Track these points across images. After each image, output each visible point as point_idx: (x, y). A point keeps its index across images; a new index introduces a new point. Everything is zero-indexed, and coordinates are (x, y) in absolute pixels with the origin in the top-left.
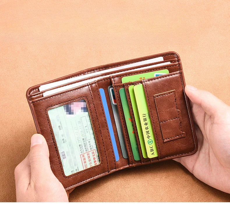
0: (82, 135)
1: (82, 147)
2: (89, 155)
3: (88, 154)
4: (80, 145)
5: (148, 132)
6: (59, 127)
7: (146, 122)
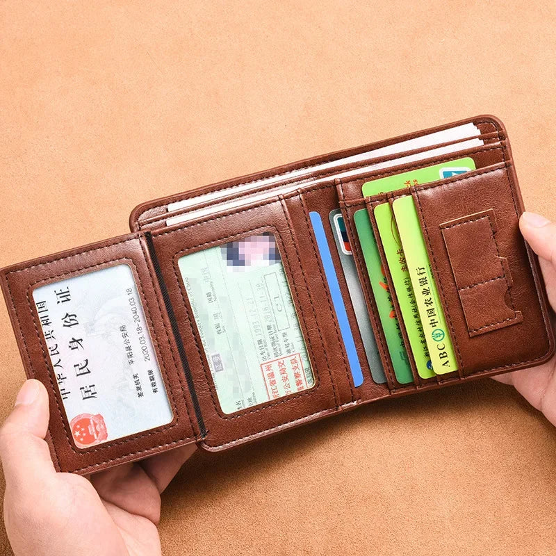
0: (267, 317)
1: (266, 346)
2: (283, 367)
3: (281, 364)
4: (260, 342)
5: (431, 312)
6: (209, 294)
7: (426, 287)
